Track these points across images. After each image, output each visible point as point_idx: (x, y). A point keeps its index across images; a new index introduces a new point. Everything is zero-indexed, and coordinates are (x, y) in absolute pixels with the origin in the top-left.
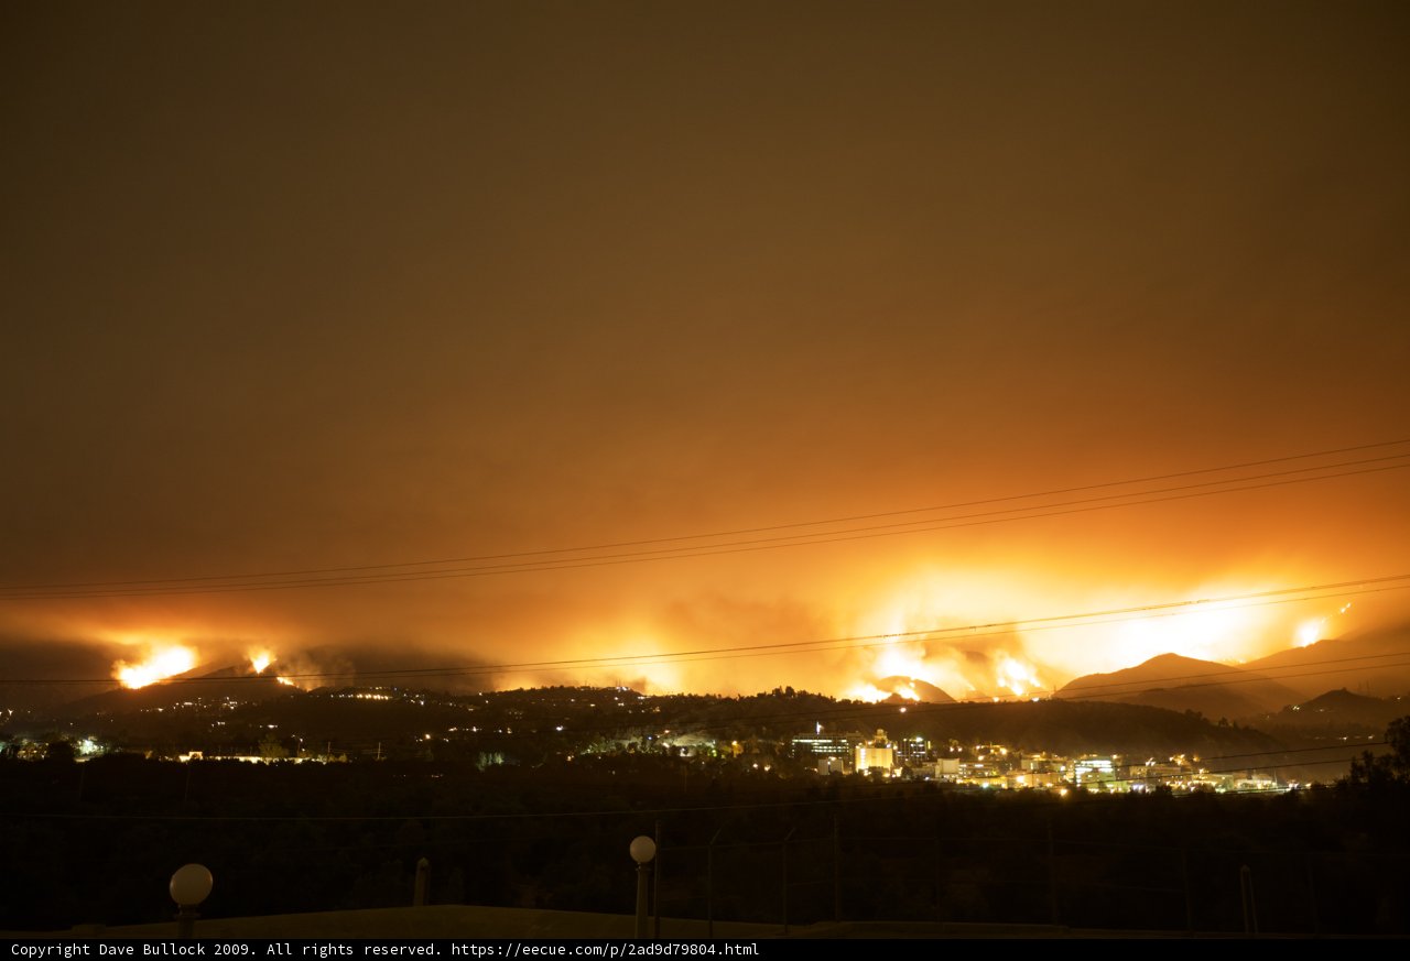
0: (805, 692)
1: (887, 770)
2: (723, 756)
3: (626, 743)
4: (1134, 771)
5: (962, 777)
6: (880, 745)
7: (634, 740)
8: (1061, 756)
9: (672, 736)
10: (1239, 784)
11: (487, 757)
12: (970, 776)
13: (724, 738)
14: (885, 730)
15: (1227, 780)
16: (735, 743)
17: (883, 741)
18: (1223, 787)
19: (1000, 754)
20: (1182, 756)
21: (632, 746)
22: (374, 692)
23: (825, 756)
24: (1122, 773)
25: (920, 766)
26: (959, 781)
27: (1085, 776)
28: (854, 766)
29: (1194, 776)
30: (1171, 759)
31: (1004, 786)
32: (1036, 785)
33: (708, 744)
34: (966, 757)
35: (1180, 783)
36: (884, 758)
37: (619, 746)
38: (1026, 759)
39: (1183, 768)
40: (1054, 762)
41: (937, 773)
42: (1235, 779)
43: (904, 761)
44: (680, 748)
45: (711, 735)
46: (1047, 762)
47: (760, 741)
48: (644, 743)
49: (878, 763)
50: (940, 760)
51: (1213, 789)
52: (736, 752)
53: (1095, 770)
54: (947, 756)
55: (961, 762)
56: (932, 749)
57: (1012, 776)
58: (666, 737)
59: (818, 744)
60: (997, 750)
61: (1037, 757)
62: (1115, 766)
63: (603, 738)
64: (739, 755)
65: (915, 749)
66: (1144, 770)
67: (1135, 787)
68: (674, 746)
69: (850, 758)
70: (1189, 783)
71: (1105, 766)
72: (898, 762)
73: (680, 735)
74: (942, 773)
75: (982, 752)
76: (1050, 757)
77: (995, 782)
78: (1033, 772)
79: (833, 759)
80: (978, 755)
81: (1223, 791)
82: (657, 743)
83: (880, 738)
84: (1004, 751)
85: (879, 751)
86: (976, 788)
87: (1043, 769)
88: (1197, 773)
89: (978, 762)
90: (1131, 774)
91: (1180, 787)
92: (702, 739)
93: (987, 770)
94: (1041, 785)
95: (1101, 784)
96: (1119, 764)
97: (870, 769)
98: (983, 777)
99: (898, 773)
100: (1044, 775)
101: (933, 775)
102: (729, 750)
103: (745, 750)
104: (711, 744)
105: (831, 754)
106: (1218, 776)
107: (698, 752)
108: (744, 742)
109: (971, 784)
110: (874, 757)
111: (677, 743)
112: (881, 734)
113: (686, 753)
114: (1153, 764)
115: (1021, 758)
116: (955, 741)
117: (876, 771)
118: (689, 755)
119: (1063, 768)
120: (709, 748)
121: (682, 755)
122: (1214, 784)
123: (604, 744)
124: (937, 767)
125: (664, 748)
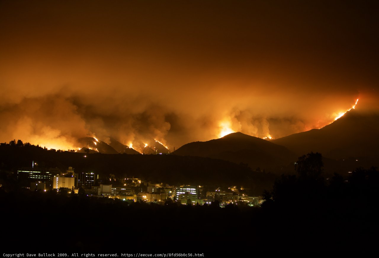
0: (29, 143)
1: (70, 190)
4: (209, 194)
5: (112, 195)
6: (69, 176)
8: (170, 185)
10: (261, 202)
12: (117, 195)
14: (73, 168)
15: (255, 200)
17: (71, 174)
18: (252, 204)
19: (138, 183)
20: (235, 187)
23: (36, 180)
24: (201, 195)
25: (90, 188)
26: (110, 197)
27: (181, 196)
28: (52, 186)
29: (239, 197)
30: (229, 188)
31: (135, 201)
32: (153, 201)
34: (117, 184)
35: (231, 201)
36: (70, 183)
38: (150, 186)
39: (234, 193)
40: (167, 188)
41: (99, 192)
42: (259, 200)
43: (81, 185)
46: (163, 189)
49: (66, 186)
50: (101, 185)
51: (247, 203)
53: (187, 193)
54: (107, 183)
55: (113, 187)
56: (99, 179)
57: (139, 196)
59: (33, 174)
60: (136, 181)
61: (158, 186)
62: (198, 191)
65: (88, 178)
66: (214, 194)
67: (207, 203)
69: (50, 183)
70: (236, 201)
71: (193, 191)
72: (77, 186)
74: (102, 192)
75: (127, 182)
76: (165, 186)
77: (130, 198)
78: (153, 193)
79: (40, 182)
80: (125, 183)
81: (252, 205)
83: (69, 171)
84: (140, 182)
85: (67, 179)
86: (120, 201)
87: (158, 192)
88: (241, 195)
89: (124, 187)
90: (207, 196)
91: (231, 203)
93: (127, 192)
94: (156, 200)
95: (189, 201)
96: (201, 190)
97: (61, 189)
98: (125, 195)
99: (76, 192)
100: (158, 195)
101: (96, 194)
105: (39, 180)
106: (251, 197)
109: (116, 199)
110: (64, 182)
112: (71, 170)
114: (219, 190)
115: (148, 185)
116: (113, 175)
117: (63, 190)
119: (171, 192)
122: (249, 202)
124: (99, 189)
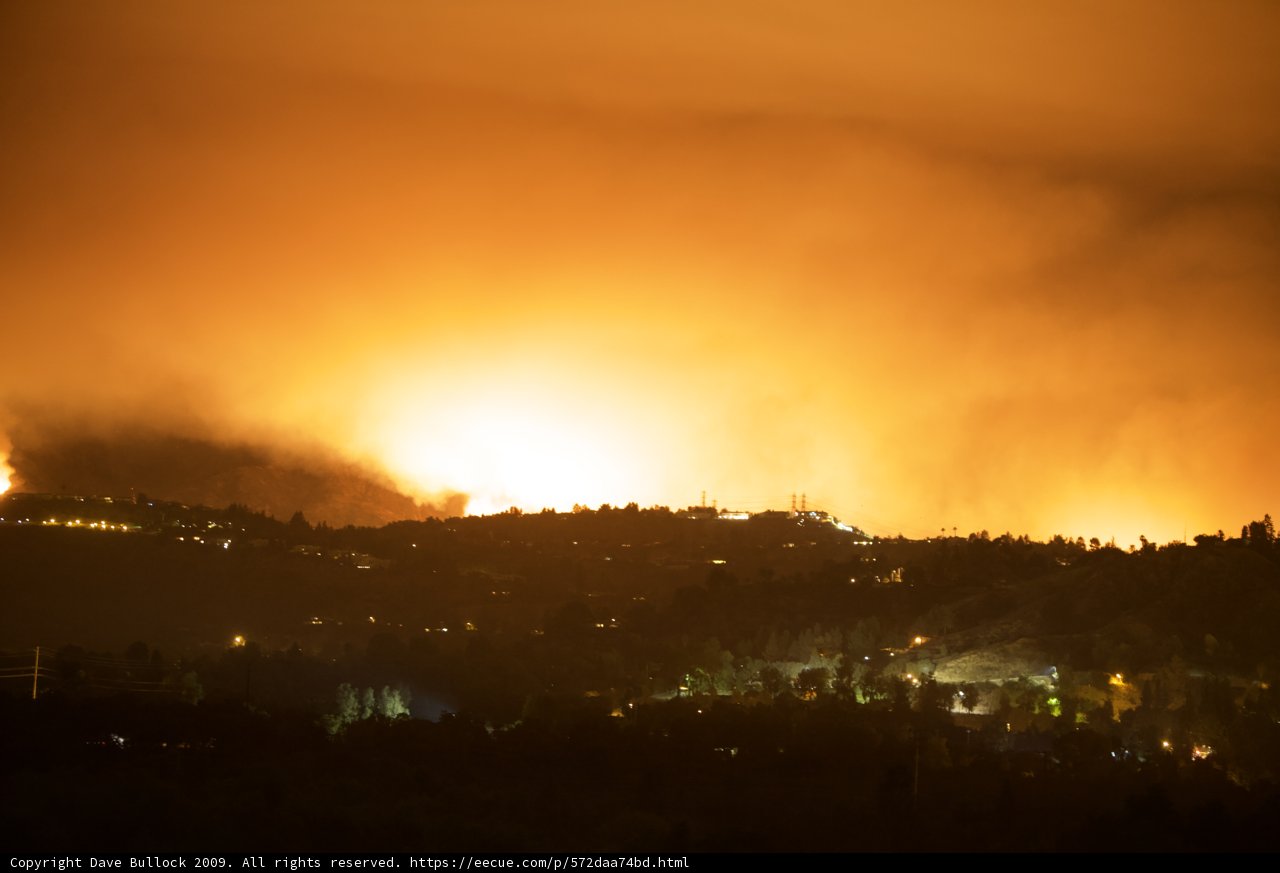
2: (1080, 717)
3: (794, 671)
7: (817, 663)
9: (932, 653)
11: (361, 699)
13: (1085, 663)
16: (1117, 680)
21: (811, 679)
22: (92, 511)
33: (1038, 680)
37: (772, 678)
44: (949, 690)
45: (1046, 654)
47: (1196, 674)
48: (844, 671)
52: (1119, 706)
58: (915, 656)
63: (729, 656)
64: (1126, 715)
68: (933, 683)
73: (955, 651)
82: (888, 672)
92: (1020, 666)
102: (1100, 699)
103: (1145, 698)
104: (1046, 680)
107: (1004, 702)
108: (1147, 676)
111: (942, 677)
113: (969, 702)
118: (977, 710)
120: (1041, 689)
121: (959, 709)
123: (727, 672)
125: (903, 687)
